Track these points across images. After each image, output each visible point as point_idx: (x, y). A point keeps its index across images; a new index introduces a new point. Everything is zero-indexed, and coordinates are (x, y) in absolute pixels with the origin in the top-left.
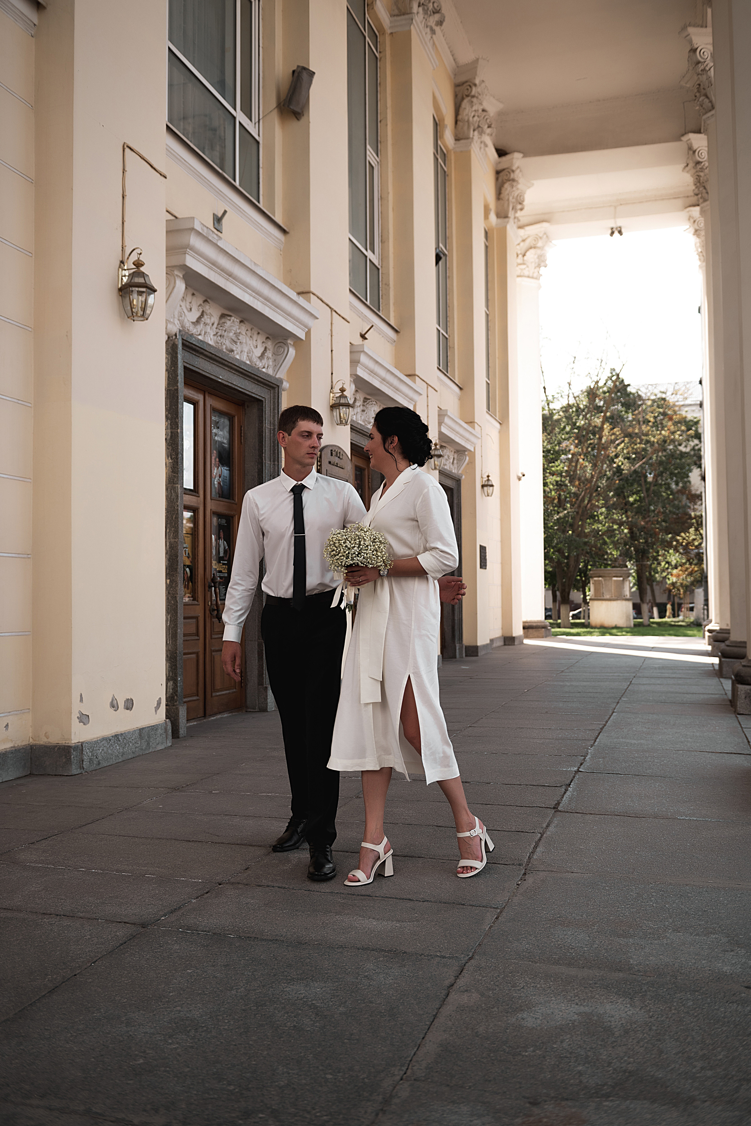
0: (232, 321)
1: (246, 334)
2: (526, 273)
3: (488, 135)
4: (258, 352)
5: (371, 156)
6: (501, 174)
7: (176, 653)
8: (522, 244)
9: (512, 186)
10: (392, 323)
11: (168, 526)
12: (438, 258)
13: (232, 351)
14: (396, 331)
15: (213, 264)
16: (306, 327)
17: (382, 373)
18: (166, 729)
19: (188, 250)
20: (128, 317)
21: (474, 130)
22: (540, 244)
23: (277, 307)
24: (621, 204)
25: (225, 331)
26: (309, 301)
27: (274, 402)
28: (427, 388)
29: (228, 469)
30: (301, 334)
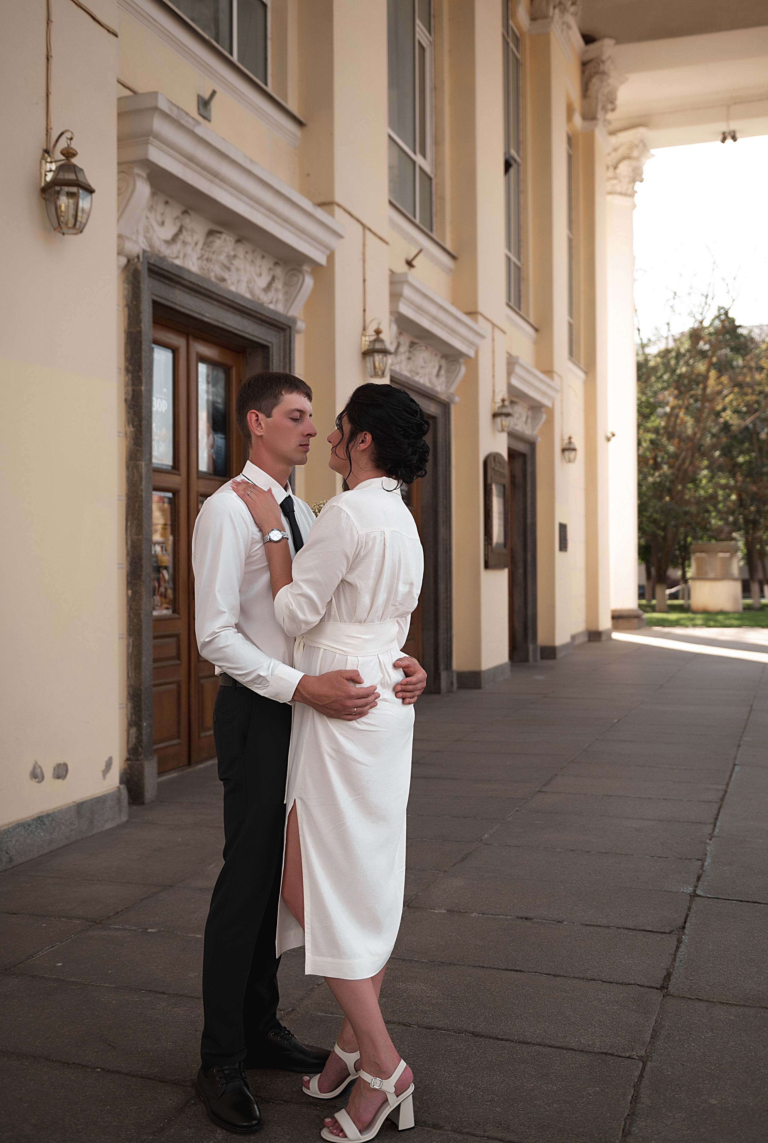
0: (222, 239)
1: (245, 257)
2: (618, 189)
3: (572, 14)
4: (263, 282)
5: (421, 34)
6: (589, 66)
7: (140, 690)
8: (613, 155)
9: (602, 81)
10: (448, 246)
11: (130, 517)
12: (508, 165)
13: (223, 280)
14: (454, 257)
15: (190, 159)
16: (327, 247)
17: (433, 310)
18: (119, 800)
19: (151, 138)
20: (55, 229)
21: (554, 8)
22: (635, 154)
23: (286, 221)
24: (736, 103)
25: (213, 253)
26: (332, 214)
27: (285, 348)
28: (493, 329)
29: (223, 436)
30: (321, 258)
